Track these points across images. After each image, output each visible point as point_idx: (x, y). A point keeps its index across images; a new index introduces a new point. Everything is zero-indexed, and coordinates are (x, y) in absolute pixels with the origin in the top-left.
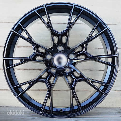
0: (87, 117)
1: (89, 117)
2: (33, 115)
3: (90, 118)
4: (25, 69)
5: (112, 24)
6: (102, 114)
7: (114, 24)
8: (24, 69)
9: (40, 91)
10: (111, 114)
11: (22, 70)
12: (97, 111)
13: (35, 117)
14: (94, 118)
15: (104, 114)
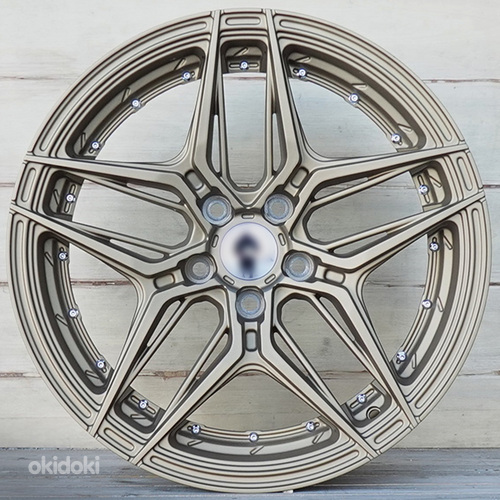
0: (365, 488)
1: (378, 488)
2: (131, 483)
3: (380, 491)
4: (100, 283)
5: (481, 80)
6: (434, 473)
7: (488, 80)
8: (95, 284)
9: (165, 378)
10: (475, 475)
11: (87, 286)
12: (416, 463)
13: (140, 488)
14: (397, 491)
15: (446, 475)
